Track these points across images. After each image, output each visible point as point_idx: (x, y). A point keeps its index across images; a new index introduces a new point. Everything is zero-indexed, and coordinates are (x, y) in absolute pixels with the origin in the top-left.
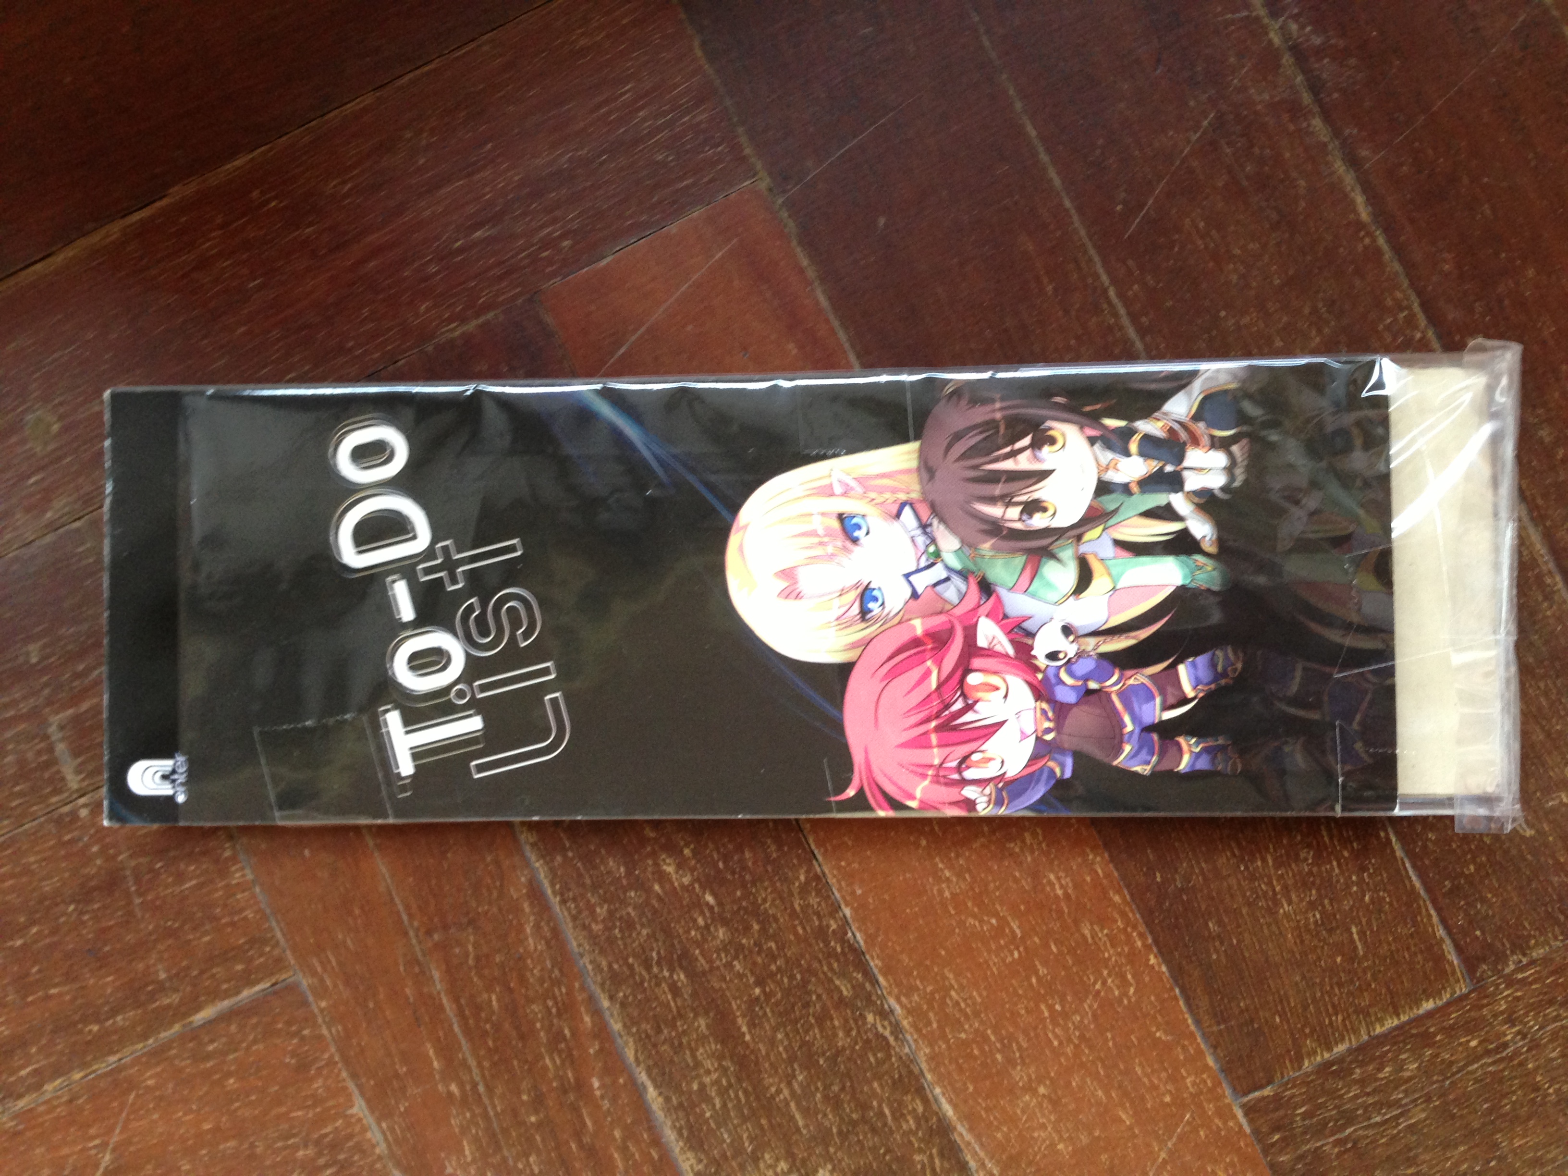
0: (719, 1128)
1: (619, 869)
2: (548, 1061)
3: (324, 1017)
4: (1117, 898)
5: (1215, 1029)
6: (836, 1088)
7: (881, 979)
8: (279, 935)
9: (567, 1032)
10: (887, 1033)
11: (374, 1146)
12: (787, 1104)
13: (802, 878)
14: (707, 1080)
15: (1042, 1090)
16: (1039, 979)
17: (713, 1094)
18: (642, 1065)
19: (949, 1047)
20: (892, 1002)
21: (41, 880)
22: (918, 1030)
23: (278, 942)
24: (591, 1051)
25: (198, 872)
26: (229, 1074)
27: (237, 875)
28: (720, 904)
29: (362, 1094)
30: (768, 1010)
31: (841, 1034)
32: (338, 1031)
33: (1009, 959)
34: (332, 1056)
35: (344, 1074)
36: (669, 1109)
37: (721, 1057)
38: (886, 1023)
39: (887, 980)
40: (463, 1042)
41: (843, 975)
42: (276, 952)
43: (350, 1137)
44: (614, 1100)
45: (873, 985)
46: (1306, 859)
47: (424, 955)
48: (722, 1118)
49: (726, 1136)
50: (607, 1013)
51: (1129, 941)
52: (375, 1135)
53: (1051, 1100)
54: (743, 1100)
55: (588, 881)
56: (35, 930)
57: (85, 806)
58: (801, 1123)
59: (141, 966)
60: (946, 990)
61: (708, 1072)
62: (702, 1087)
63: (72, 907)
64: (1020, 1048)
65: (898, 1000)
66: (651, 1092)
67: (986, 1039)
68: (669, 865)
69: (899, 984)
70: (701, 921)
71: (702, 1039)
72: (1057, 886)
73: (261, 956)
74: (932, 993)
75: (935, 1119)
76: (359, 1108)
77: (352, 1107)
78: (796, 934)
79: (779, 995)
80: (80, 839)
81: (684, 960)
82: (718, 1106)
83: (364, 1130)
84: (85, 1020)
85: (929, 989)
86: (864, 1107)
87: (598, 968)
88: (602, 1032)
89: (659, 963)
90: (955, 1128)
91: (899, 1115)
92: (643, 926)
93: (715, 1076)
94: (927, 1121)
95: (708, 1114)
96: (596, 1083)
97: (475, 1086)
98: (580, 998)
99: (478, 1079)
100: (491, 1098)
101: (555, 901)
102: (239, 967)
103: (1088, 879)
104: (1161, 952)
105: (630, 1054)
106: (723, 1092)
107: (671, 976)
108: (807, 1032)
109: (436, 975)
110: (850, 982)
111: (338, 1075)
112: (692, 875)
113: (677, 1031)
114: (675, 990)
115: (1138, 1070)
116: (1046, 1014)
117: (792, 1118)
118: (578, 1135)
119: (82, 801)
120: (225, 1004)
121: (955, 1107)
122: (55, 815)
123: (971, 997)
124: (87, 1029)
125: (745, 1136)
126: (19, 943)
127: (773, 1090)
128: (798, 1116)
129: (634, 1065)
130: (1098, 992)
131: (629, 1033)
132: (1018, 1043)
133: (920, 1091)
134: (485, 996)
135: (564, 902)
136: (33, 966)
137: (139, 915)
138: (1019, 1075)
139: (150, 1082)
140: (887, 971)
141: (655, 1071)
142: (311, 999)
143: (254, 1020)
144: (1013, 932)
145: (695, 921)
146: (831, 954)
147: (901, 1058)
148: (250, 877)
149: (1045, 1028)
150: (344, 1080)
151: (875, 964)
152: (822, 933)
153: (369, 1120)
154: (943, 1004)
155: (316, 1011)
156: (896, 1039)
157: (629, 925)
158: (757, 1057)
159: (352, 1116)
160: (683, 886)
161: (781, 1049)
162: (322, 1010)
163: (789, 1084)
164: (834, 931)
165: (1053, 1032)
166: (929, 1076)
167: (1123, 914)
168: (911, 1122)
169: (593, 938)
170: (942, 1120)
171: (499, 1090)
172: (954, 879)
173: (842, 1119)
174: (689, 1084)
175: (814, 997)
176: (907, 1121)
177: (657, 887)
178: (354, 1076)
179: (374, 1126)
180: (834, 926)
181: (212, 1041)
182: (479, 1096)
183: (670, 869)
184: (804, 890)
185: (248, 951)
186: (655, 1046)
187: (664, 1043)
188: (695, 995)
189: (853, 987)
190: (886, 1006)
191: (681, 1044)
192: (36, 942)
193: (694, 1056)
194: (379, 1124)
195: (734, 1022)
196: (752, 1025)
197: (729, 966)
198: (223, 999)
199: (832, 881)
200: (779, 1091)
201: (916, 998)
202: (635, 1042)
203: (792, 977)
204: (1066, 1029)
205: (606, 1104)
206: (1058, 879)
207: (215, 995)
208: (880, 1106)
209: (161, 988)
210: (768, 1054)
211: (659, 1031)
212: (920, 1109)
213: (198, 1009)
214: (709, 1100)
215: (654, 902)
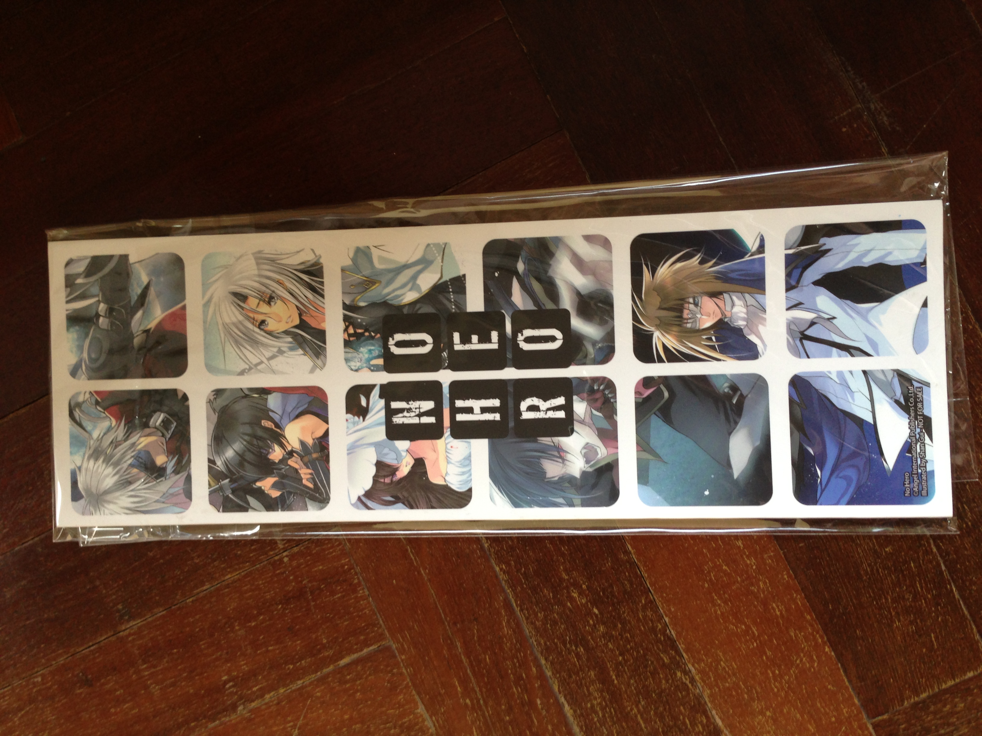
0: (601, 726)
1: (549, 594)
2: (514, 689)
3: (403, 663)
4: (808, 617)
5: (859, 685)
6: (661, 709)
7: (684, 655)
8: (381, 622)
9: (524, 675)
10: (688, 682)
11: (428, 729)
12: (636, 716)
13: (643, 602)
14: (595, 702)
15: (768, 713)
16: (767, 658)
17: (598, 709)
18: (562, 693)
19: (720, 690)
20: (690, 666)
21: (265, 593)
22: (704, 681)
23: (381, 626)
24: (536, 685)
25: (342, 590)
26: (357, 691)
27: (361, 592)
28: (601, 613)
29: (423, 702)
30: (626, 668)
31: (664, 682)
32: (410, 671)
33: (751, 647)
34: (408, 684)
35: (414, 692)
36: (575, 716)
37: (602, 691)
38: (687, 677)
39: (688, 655)
40: (472, 679)
41: (665, 652)
42: (380, 631)
43: (417, 724)
44: (547, 711)
45: (679, 656)
46: (908, 599)
47: (452, 634)
48: (603, 723)
49: (605, 730)
50: (544, 667)
51: (815, 639)
52: (429, 723)
53: (772, 718)
54: (614, 713)
55: (534, 600)
56: (261, 617)
57: (287, 556)
58: (643, 726)
59: (314, 636)
60: (718, 662)
61: (595, 699)
62: (592, 706)
63: (280, 606)
64: (757, 692)
65: (693, 666)
66: (567, 708)
67: (740, 688)
68: (575, 593)
69: (694, 657)
70: (591, 622)
71: (592, 682)
72: (777, 610)
73: (372, 632)
74: (711, 663)
75: (712, 726)
76: (421, 709)
77: (418, 708)
78: (640, 630)
79: (632, 661)
80: (284, 572)
81: (584, 642)
82: (601, 715)
83: (424, 721)
84: (286, 663)
85: (709, 660)
86: (675, 718)
87: (539, 644)
88: (541, 676)
89: (570, 643)
90: (723, 731)
91: (694, 724)
92: (562, 623)
93: (599, 701)
94: (708, 727)
95: (596, 719)
96: (539, 702)
97: (478, 701)
98: (530, 658)
99: (480, 697)
100: (487, 707)
101: (517, 610)
102: (362, 638)
103: (793, 607)
104: (831, 646)
105: (556, 688)
106: (603, 709)
107: (576, 649)
108: (646, 680)
109: (459, 644)
110: (668, 655)
111: (411, 693)
112: (587, 598)
113: (579, 677)
114: (578, 655)
115: (819, 705)
116: (771, 675)
117: (638, 723)
118: (530, 728)
119: (285, 554)
120: (355, 656)
121: (723, 720)
122: (272, 560)
123: (731, 665)
124: (287, 667)
125: (615, 732)
126: (253, 624)
127: (629, 708)
128: (641, 722)
129: (558, 693)
130: (798, 665)
131: (555, 677)
132: (756, 689)
133: (705, 713)
134: (483, 656)
135: (522, 610)
136: (260, 636)
137: (313, 611)
138: (756, 706)
139: (319, 694)
140: (687, 651)
141: (568, 697)
142: (397, 654)
143: (370, 664)
144: (753, 632)
145: (588, 622)
146: (658, 641)
147: (695, 695)
148: (367, 593)
149: (770, 682)
150: (414, 695)
151: (681, 647)
152: (653, 630)
153: (426, 716)
154: (716, 669)
155: (400, 660)
156: (692, 685)
157: (555, 623)
158: (620, 691)
159: (418, 713)
160: (582, 604)
161: (633, 688)
162: (402, 660)
163: (637, 706)
164: (660, 629)
165: (774, 685)
166: (709, 705)
167: (812, 626)
168: (700, 727)
169: (536, 628)
170: (716, 727)
171: (491, 703)
172: (723, 605)
173: (664, 725)
174: (586, 704)
175: (650, 662)
176: (698, 727)
177: (569, 604)
178: (419, 694)
179: (428, 718)
180: (660, 626)
181: (349, 674)
182: (481, 706)
183: (575, 595)
184: (644, 608)
185: (366, 629)
186: (568, 684)
187: (573, 683)
188: (588, 660)
189: (670, 658)
190: (687, 668)
191: (581, 683)
192: (262, 623)
193: (588, 690)
194: (431, 717)
195: (609, 673)
196: (617, 676)
197: (606, 645)
198: (354, 653)
199: (659, 604)
200: (632, 710)
201: (703, 665)
202: (558, 681)
203: (638, 652)
204: (781, 683)
205: (544, 713)
206: (778, 607)
207: (350, 651)
208: (684, 719)
209: (324, 647)
210: (626, 691)
211: (570, 677)
212: (705, 721)
213: (342, 658)
214: (596, 713)
215: (568, 611)
